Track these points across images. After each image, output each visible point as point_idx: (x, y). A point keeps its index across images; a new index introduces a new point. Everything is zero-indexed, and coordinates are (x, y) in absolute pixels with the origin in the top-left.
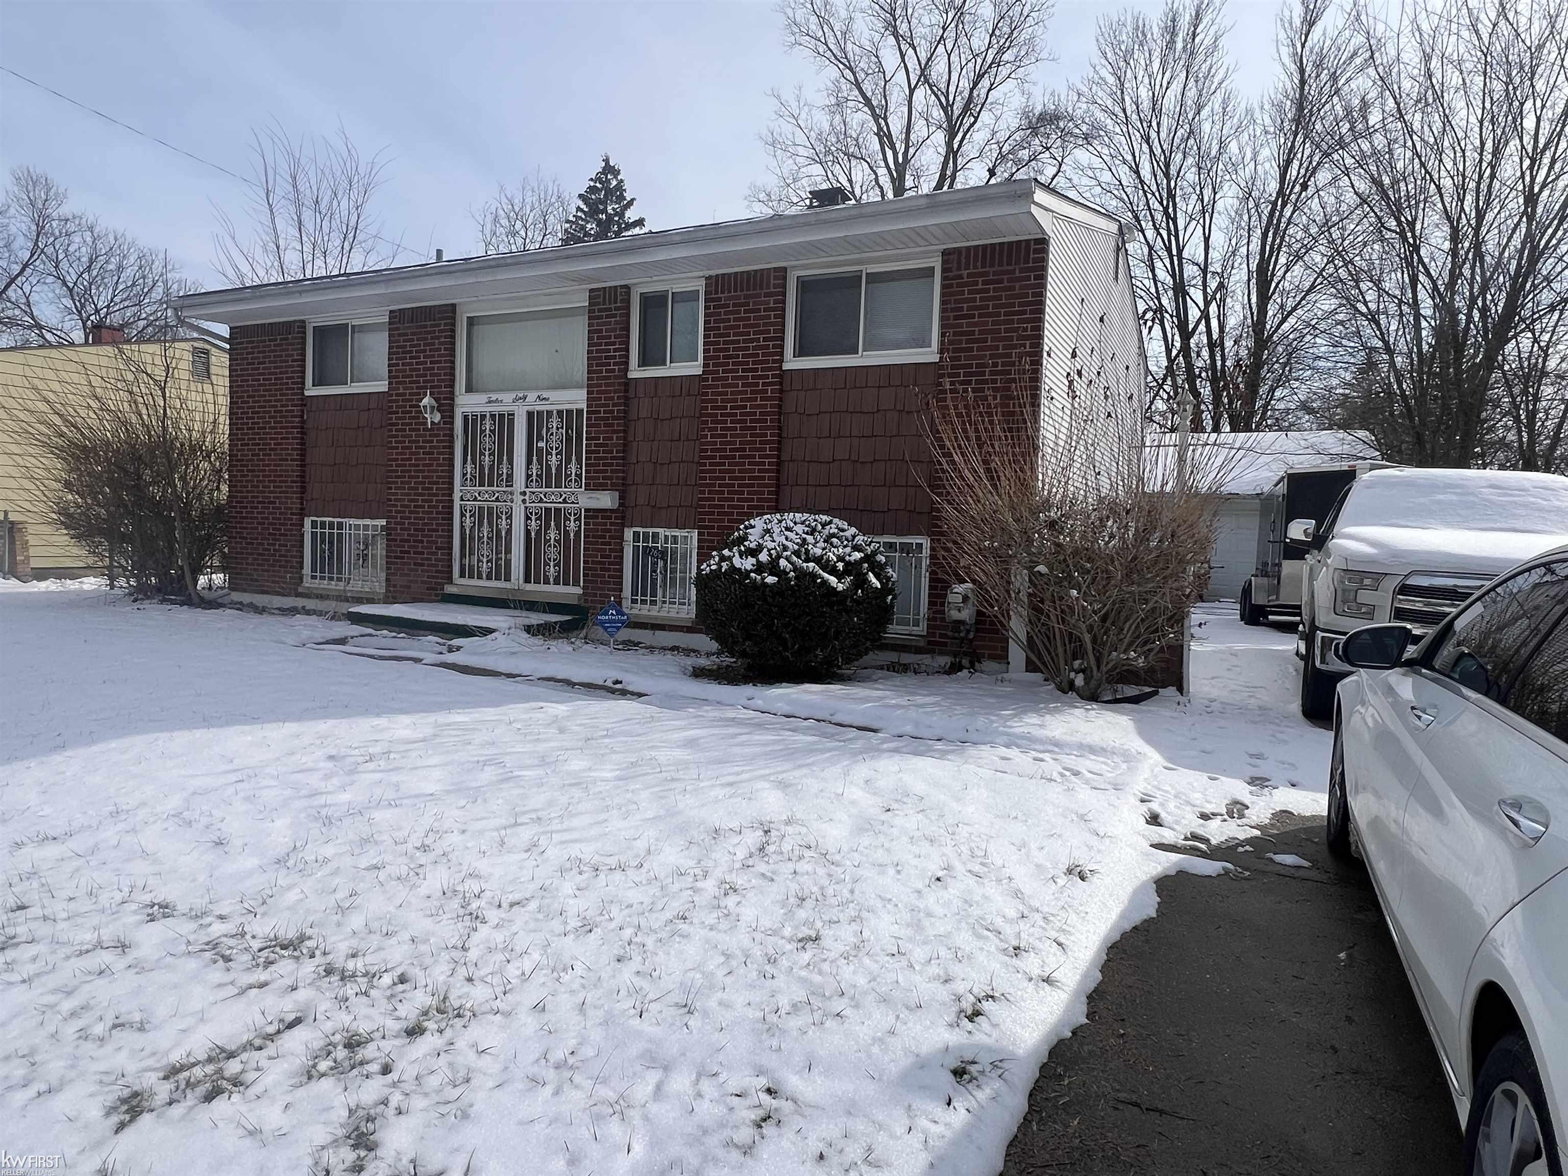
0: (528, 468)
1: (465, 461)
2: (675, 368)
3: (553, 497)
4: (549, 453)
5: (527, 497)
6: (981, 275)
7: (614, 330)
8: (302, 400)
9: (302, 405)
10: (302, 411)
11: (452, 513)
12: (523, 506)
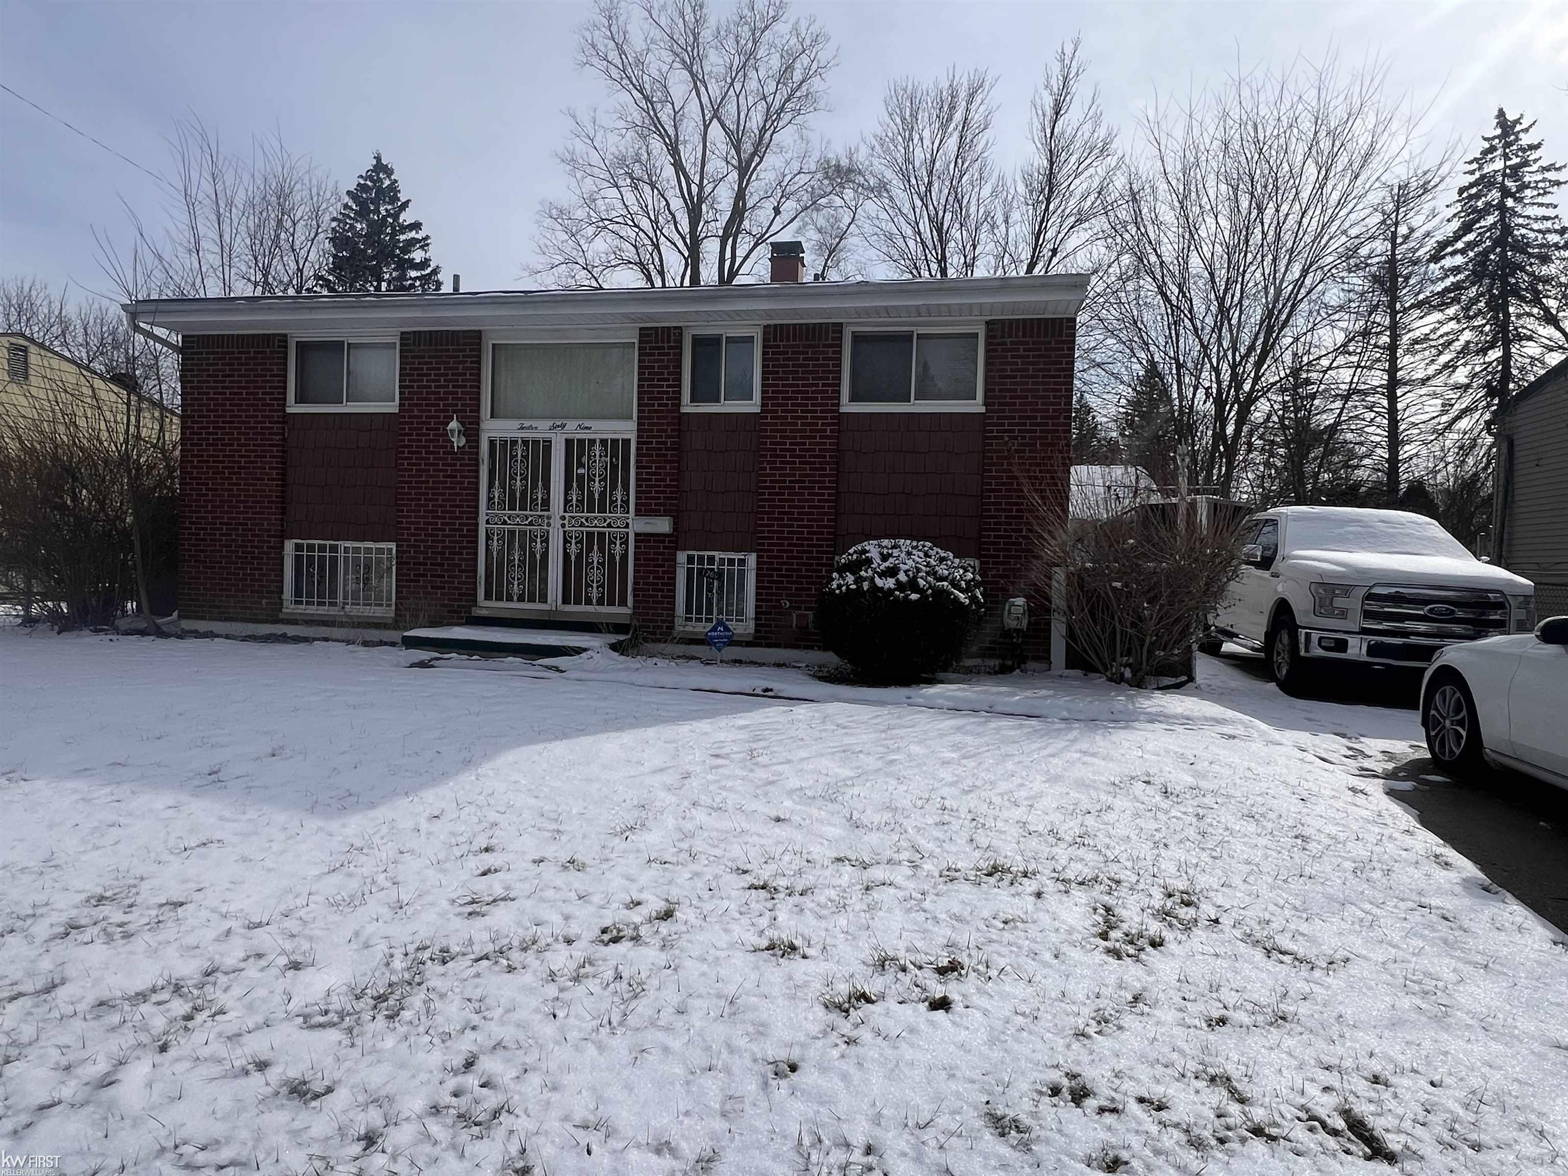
0: (566, 494)
1: (491, 485)
2: (730, 405)
3: (597, 522)
4: (592, 480)
5: (566, 522)
6: (1021, 343)
7: (668, 367)
8: (284, 417)
9: (283, 422)
10: (283, 429)
11: (477, 536)
12: (561, 531)
